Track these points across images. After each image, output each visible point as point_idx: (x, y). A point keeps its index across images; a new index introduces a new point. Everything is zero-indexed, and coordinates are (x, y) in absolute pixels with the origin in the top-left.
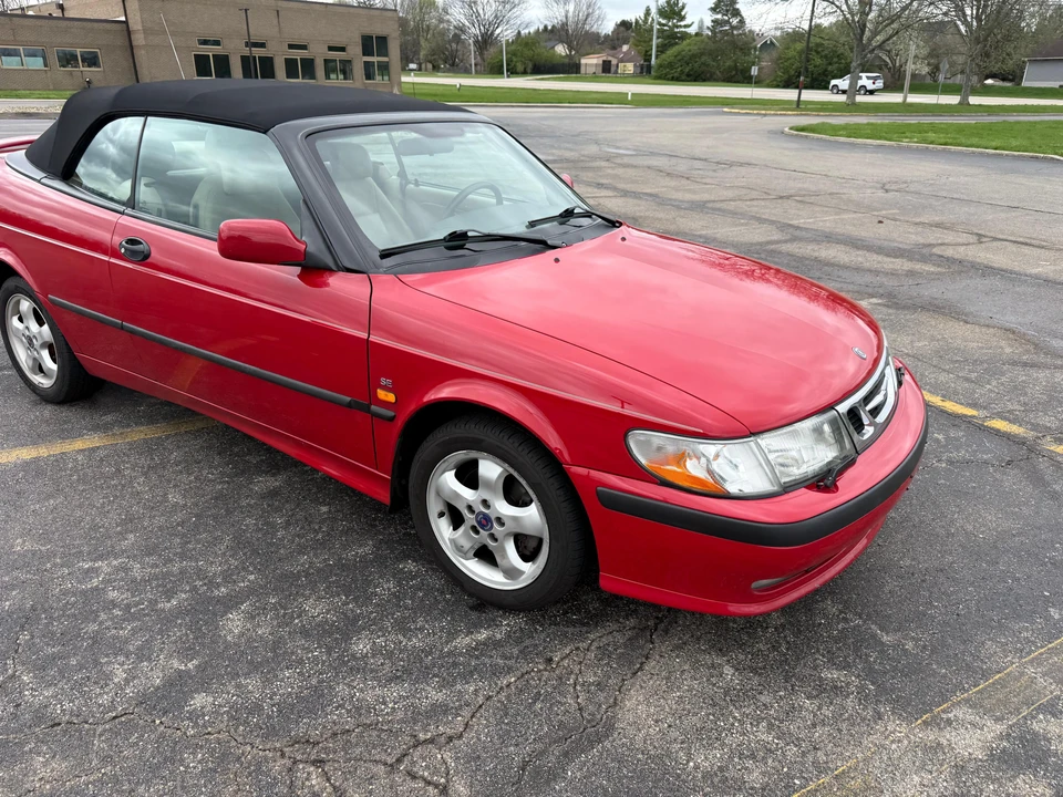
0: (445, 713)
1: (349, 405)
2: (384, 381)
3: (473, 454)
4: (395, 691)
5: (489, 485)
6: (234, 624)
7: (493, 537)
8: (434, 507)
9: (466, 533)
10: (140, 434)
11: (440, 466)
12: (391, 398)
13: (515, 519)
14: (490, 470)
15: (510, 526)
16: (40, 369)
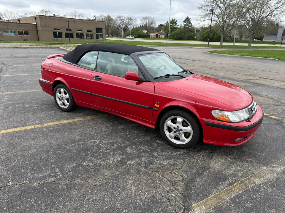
0: (177, 164)
1: (148, 108)
2: (157, 103)
3: (176, 117)
4: (165, 161)
5: (179, 123)
6: (128, 150)
7: (179, 134)
8: (165, 128)
9: (173, 133)
10: (88, 118)
11: (168, 119)
12: (158, 106)
13: (185, 129)
14: (180, 119)
15: (184, 131)
16: (64, 104)
